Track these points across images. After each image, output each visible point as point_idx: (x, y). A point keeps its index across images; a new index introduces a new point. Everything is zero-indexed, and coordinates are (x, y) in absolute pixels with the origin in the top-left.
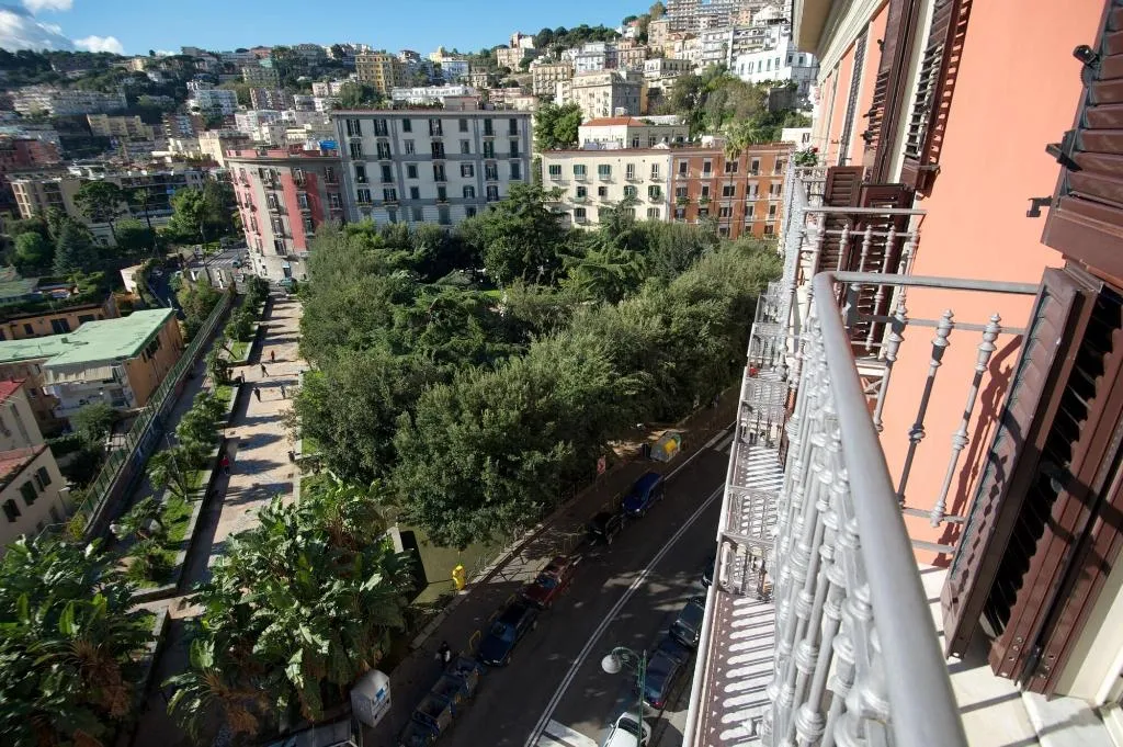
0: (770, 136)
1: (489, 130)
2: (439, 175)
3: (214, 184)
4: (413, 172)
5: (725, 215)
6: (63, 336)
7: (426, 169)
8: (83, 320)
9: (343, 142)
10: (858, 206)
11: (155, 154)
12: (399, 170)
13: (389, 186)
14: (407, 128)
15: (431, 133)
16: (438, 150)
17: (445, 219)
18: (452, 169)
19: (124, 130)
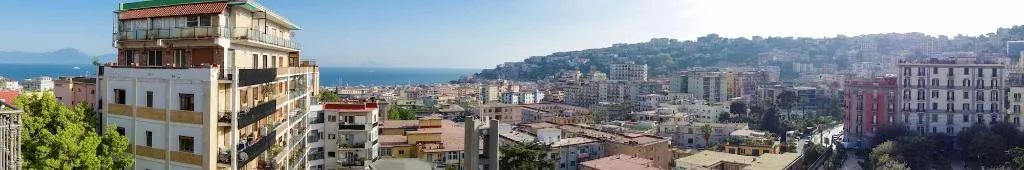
1: (980, 74)
2: (951, 98)
4: (936, 94)
6: (754, 157)
7: (943, 93)
8: (763, 152)
9: (901, 78)
12: (928, 93)
13: (921, 101)
14: (936, 71)
15: (948, 75)
16: (951, 86)
17: (950, 121)
18: (959, 94)
19: (805, 69)
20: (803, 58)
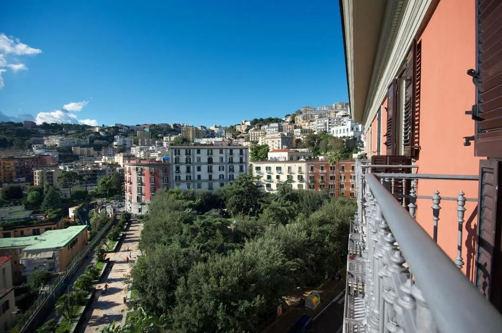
0: (348, 157)
1: (231, 153)
2: (210, 170)
3: (117, 173)
4: (199, 169)
5: (332, 188)
6: (36, 236)
7: (205, 168)
8: (46, 229)
9: (172, 157)
10: (386, 164)
11: (96, 162)
12: (194, 168)
13: (188, 174)
14: (199, 152)
15: (208, 155)
16: (210, 161)
17: (211, 188)
18: (215, 168)
19: (85, 153)
20: (83, 143)
